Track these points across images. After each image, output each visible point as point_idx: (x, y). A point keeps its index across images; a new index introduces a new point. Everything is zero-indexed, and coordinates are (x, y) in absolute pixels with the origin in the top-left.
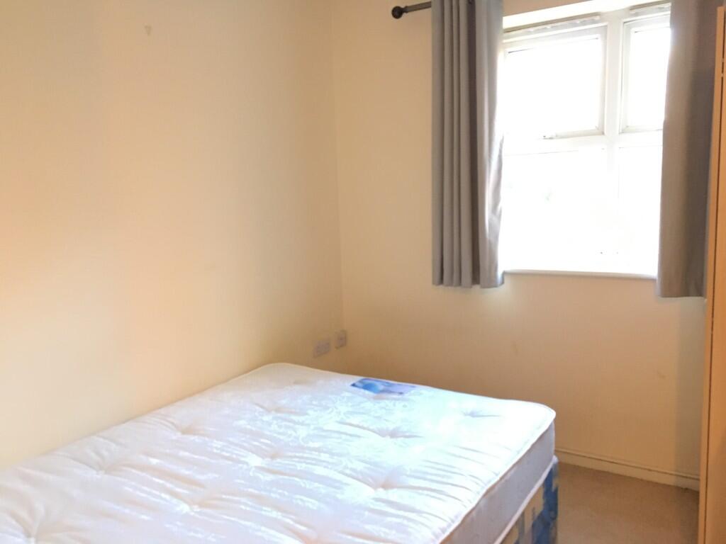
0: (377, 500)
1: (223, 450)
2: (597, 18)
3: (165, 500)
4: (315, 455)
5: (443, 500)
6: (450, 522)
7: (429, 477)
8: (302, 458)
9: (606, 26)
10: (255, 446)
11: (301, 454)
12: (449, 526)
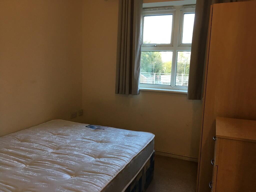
0: (97, 161)
1: (38, 147)
2: (173, 8)
3: (16, 163)
4: (73, 148)
5: (119, 161)
6: (121, 167)
7: (114, 154)
8: (68, 149)
9: (175, 11)
10: (50, 145)
11: (68, 148)
12: (121, 168)
